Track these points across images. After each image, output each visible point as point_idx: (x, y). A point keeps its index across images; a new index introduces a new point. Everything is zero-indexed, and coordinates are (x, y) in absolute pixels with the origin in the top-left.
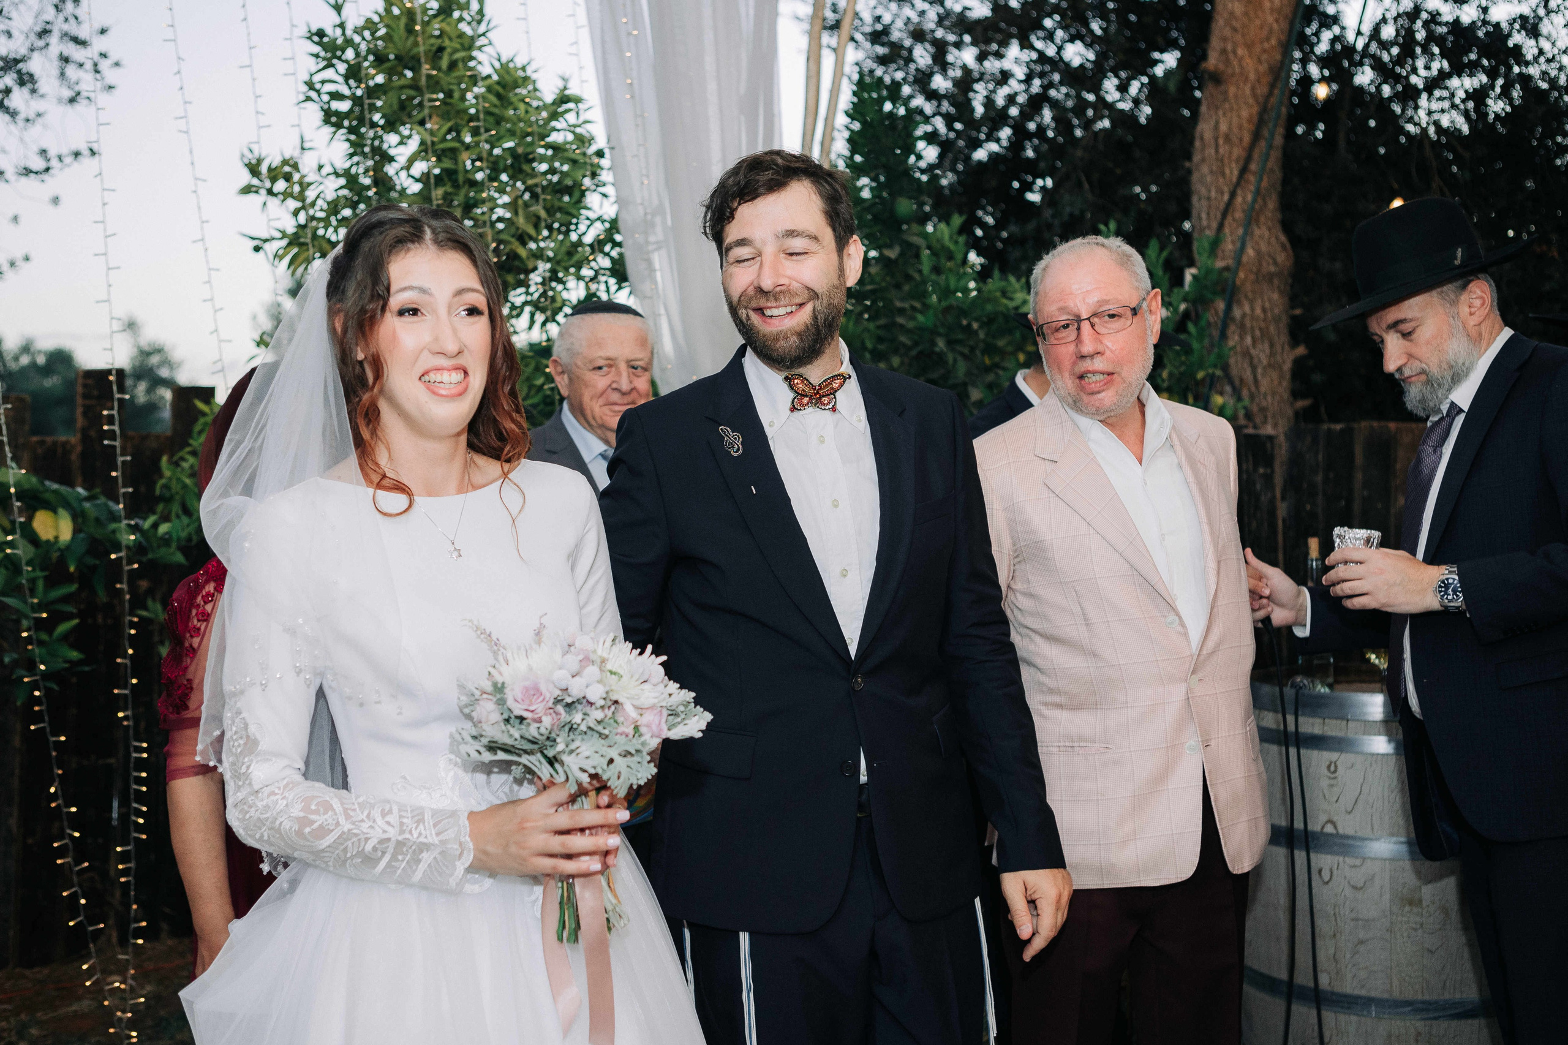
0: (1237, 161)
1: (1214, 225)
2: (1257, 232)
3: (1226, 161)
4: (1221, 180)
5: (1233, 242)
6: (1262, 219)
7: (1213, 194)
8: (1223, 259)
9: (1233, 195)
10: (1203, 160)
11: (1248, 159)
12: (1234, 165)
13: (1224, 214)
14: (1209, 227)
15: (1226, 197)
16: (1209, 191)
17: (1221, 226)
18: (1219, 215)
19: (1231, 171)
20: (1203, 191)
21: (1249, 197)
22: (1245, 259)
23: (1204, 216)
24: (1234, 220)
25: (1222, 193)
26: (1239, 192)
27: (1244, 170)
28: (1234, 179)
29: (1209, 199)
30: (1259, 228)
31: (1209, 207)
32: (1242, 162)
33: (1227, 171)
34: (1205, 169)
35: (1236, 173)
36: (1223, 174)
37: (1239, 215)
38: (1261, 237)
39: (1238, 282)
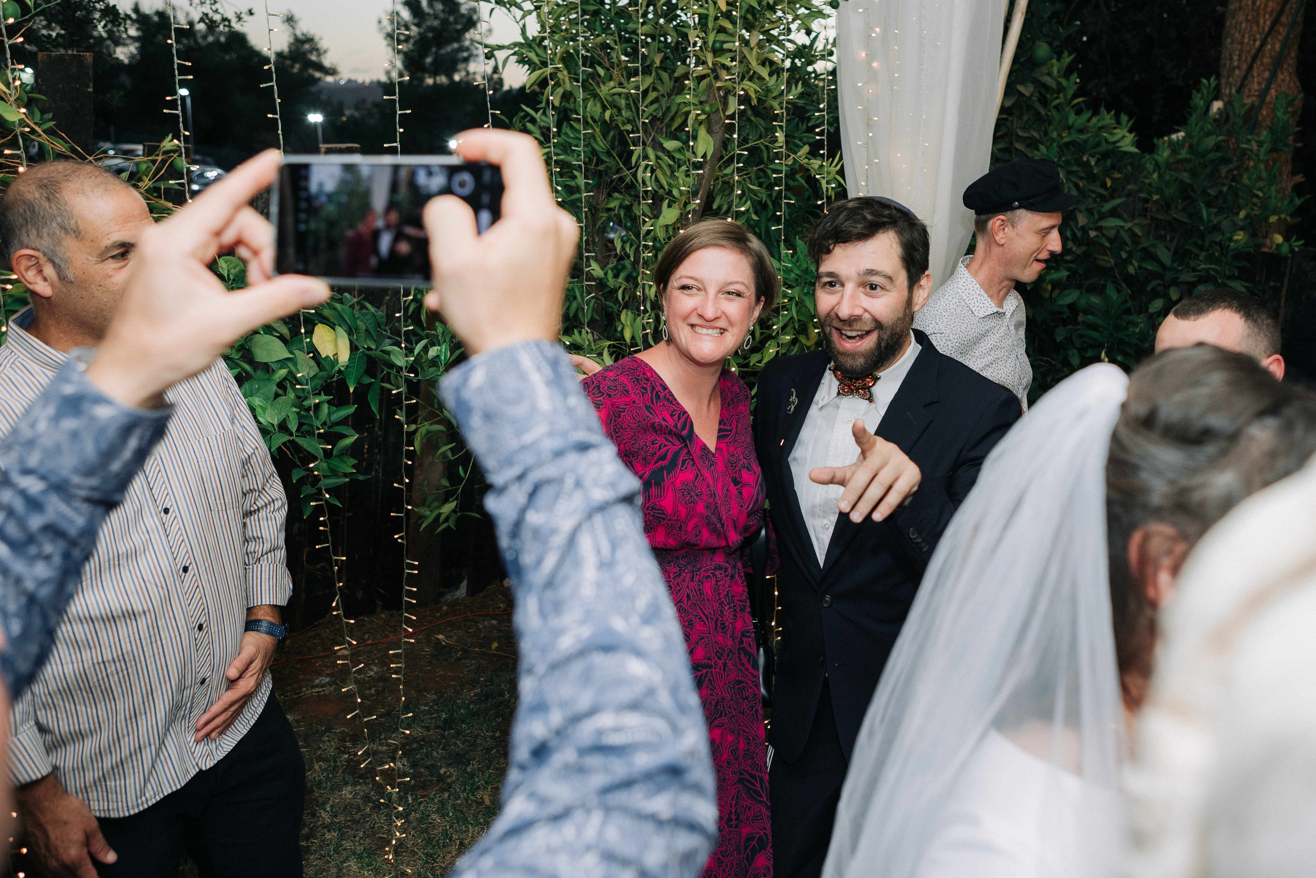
0: (1271, 13)
1: (1245, 66)
2: (1281, 76)
3: (1262, 12)
4: (1255, 28)
5: (1259, 84)
6: (1286, 66)
7: (1246, 40)
8: (1249, 96)
9: (1264, 43)
10: (1240, 9)
11: (1280, 14)
12: (1267, 16)
13: (1254, 59)
14: (1239, 67)
15: (1258, 43)
16: (1243, 36)
17: (1250, 68)
18: (1249, 59)
19: (1265, 22)
20: (1237, 35)
21: (1278, 47)
22: (1268, 99)
23: (1235, 58)
24: (1262, 64)
25: (1255, 41)
26: (1269, 39)
27: (1275, 23)
28: (1267, 29)
29: (1242, 43)
30: (1282, 73)
31: (1241, 51)
32: (1274, 15)
33: (1261, 21)
34: (1241, 17)
35: (1268, 23)
36: (1258, 24)
37: (1266, 60)
38: (1283, 80)
39: (1260, 118)
